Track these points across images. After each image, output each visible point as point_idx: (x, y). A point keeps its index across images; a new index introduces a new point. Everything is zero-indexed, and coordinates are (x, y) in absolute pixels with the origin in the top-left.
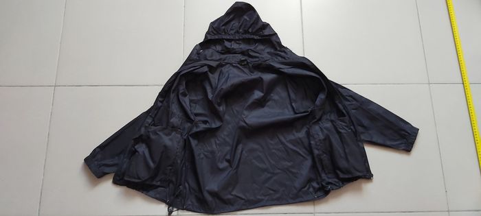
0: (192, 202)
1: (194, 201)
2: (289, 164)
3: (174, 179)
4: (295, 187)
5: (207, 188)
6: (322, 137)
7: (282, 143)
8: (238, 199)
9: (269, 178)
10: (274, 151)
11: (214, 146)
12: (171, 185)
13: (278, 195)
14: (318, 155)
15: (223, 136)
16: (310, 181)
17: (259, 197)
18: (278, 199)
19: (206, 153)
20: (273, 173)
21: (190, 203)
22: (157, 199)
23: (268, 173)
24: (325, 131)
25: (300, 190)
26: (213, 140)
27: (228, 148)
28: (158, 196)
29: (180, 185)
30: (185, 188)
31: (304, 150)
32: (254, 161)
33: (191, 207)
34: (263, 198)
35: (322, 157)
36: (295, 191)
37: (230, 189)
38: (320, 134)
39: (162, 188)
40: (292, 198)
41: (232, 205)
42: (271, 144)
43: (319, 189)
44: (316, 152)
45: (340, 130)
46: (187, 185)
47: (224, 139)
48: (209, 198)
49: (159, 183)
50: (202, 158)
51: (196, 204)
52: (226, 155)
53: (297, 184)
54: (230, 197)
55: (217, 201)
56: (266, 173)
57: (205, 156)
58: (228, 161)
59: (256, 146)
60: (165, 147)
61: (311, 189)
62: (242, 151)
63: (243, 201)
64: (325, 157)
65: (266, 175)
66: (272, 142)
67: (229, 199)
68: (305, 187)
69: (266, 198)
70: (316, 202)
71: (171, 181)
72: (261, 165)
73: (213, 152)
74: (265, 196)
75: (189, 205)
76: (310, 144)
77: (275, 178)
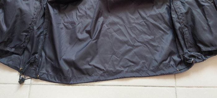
0: (47, 71)
1: (50, 70)
2: (150, 38)
3: (29, 46)
4: (156, 60)
5: (64, 57)
6: (184, 10)
7: (143, 18)
8: (97, 69)
9: (130, 51)
10: (134, 25)
11: (75, 17)
12: (26, 53)
13: (137, 68)
14: (180, 28)
15: (84, 9)
16: (171, 54)
17: (118, 68)
18: (138, 71)
19: (66, 24)
20: (133, 46)
21: (44, 71)
22: (8, 65)
23: (129, 45)
24: (187, 6)
25: (161, 63)
26: (74, 13)
27: (89, 20)
28: (11, 63)
29: (36, 53)
30: (41, 56)
31: (165, 25)
32: (114, 33)
33: (45, 76)
34: (122, 69)
35: (184, 30)
36: (156, 64)
37: (89, 59)
38: (182, 7)
39: (17, 56)
40: (153, 71)
41: (90, 75)
42: (132, 19)
43: (180, 63)
44: (178, 25)
45: (203, 3)
46: (43, 54)
47: (86, 12)
48: (65, 67)
49: (13, 50)
50: (62, 28)
51: (51, 73)
52: (86, 27)
53: (158, 57)
54: (88, 67)
55: (74, 71)
56: (126, 45)
57: (65, 26)
58: (88, 32)
59: (116, 20)
60: (21, 10)
61: (172, 63)
62: (102, 24)
63: (102, 72)
64: (186, 31)
65: (126, 47)
66: (133, 17)
67: (86, 69)
68: (165, 60)
69: (126, 69)
70: (177, 75)
71: (26, 48)
72: (122, 38)
73: (73, 23)
74: (125, 67)
75: (44, 73)
76: (171, 18)
77: (136, 50)
